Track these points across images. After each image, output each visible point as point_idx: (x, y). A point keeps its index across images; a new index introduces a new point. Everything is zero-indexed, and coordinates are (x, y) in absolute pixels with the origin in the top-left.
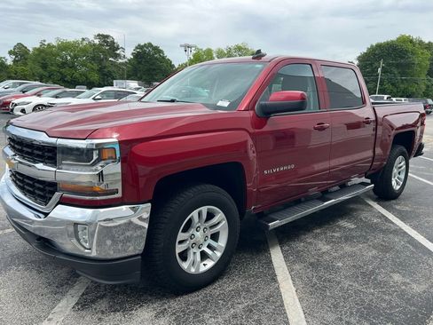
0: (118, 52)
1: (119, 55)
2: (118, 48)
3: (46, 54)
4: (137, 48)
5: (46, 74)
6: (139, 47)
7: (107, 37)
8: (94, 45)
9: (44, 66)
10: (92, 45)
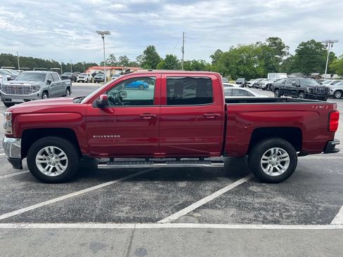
0: (283, 50)
1: (284, 52)
2: (284, 47)
3: (230, 56)
4: (300, 45)
5: (228, 70)
6: (303, 44)
7: (277, 39)
8: (265, 46)
9: (227, 65)
10: (264, 47)
